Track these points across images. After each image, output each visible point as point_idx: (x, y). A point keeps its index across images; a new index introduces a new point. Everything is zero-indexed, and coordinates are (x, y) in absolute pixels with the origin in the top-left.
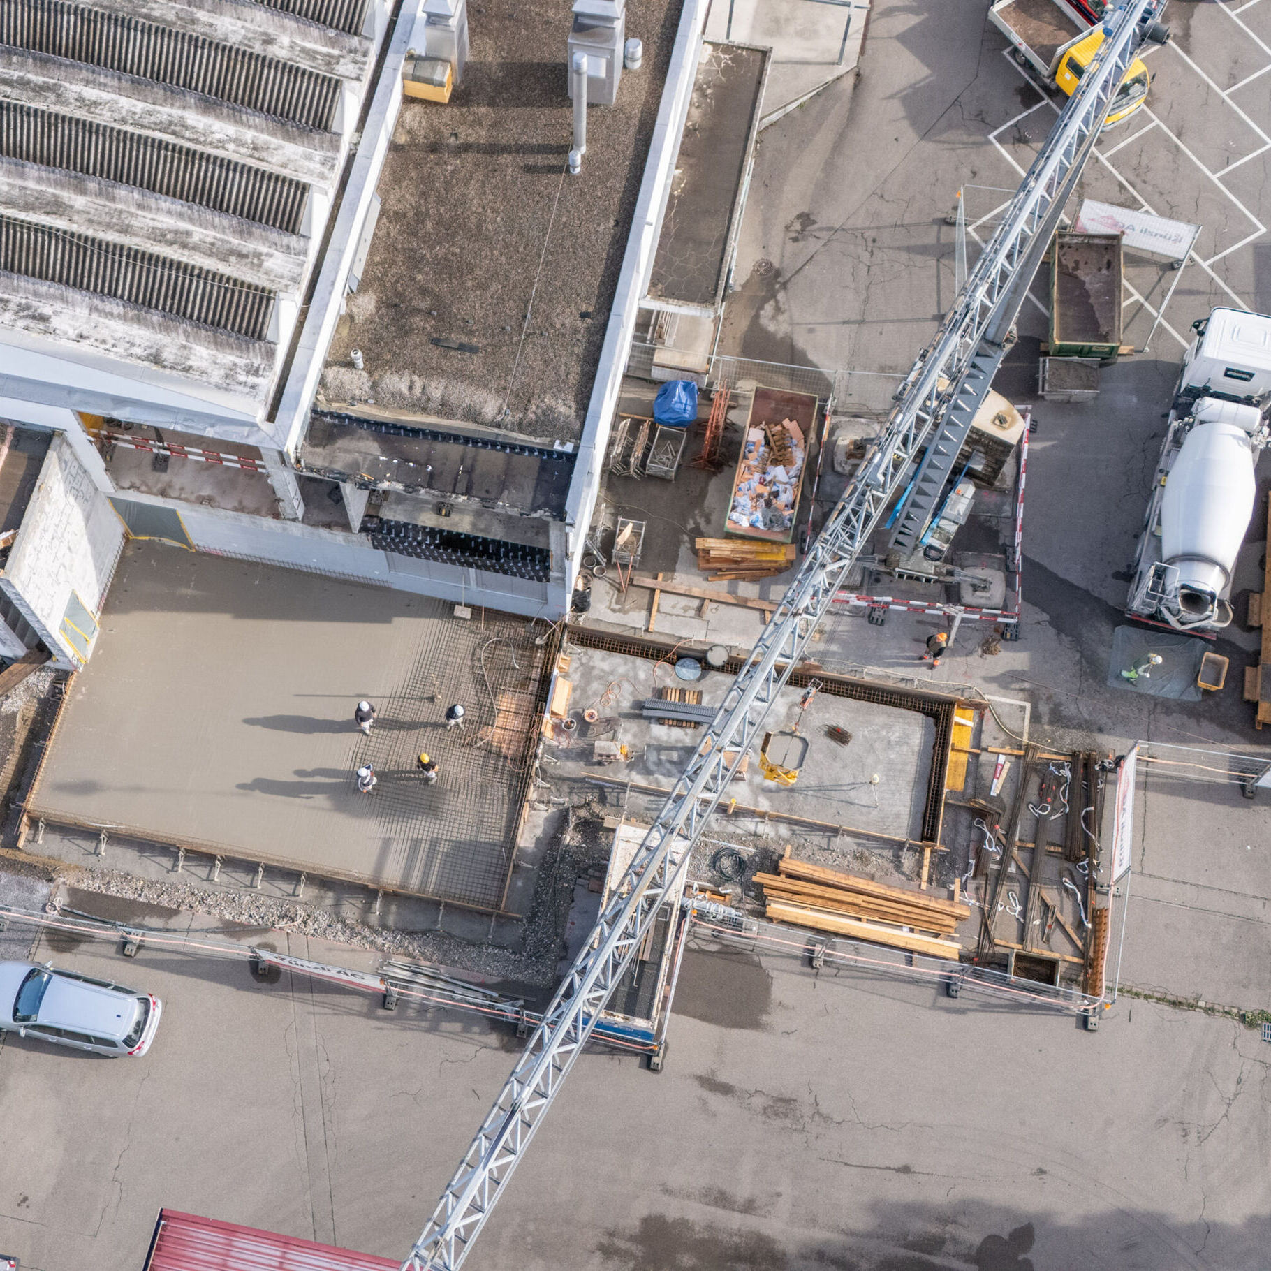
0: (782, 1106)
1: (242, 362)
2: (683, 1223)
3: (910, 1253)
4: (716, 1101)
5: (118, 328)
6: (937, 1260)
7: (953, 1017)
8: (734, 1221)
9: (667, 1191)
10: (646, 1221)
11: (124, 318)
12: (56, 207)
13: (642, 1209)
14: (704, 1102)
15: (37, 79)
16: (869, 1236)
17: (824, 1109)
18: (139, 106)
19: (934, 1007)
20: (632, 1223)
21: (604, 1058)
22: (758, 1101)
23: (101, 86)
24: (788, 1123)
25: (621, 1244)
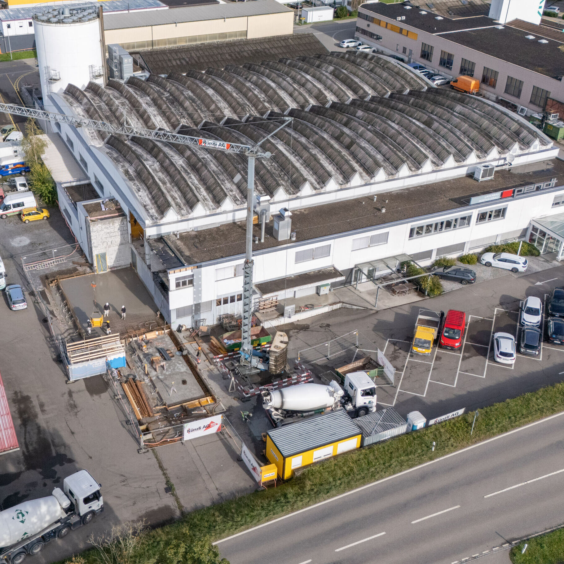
0: (73, 406)
1: (157, 216)
2: (31, 402)
3: (51, 442)
4: (66, 396)
5: (147, 199)
6: (52, 448)
7: (121, 426)
8: (38, 410)
9: (38, 396)
10: (28, 396)
11: (149, 199)
12: (164, 183)
13: (30, 394)
14: (65, 393)
15: (189, 171)
16: (50, 433)
17: (78, 414)
18: (197, 183)
19: (121, 422)
20: (25, 394)
21: (63, 374)
22: (72, 402)
23: (196, 177)
24: (70, 409)
25: (19, 394)
